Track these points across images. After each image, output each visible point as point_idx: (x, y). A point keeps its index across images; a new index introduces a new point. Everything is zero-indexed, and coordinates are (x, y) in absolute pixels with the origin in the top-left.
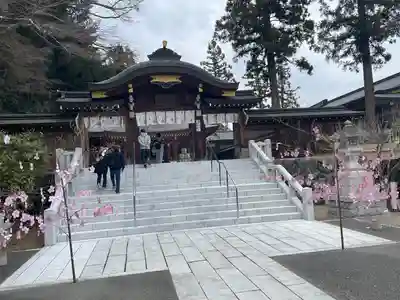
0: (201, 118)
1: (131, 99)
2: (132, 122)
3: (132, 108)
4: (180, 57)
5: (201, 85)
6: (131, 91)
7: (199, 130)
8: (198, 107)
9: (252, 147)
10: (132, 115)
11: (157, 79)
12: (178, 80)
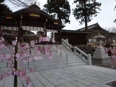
0: (46, 31)
1: (21, 21)
3: (21, 24)
5: (47, 19)
6: (22, 18)
8: (45, 26)
9: (63, 41)
10: (21, 27)
11: (31, 15)
12: (39, 16)
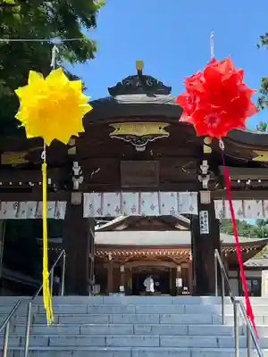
0: (210, 208)
1: (77, 170)
2: (75, 210)
3: (77, 184)
4: (167, 90)
5: (207, 140)
6: (73, 150)
7: (205, 230)
10: (76, 198)
12: (162, 132)
